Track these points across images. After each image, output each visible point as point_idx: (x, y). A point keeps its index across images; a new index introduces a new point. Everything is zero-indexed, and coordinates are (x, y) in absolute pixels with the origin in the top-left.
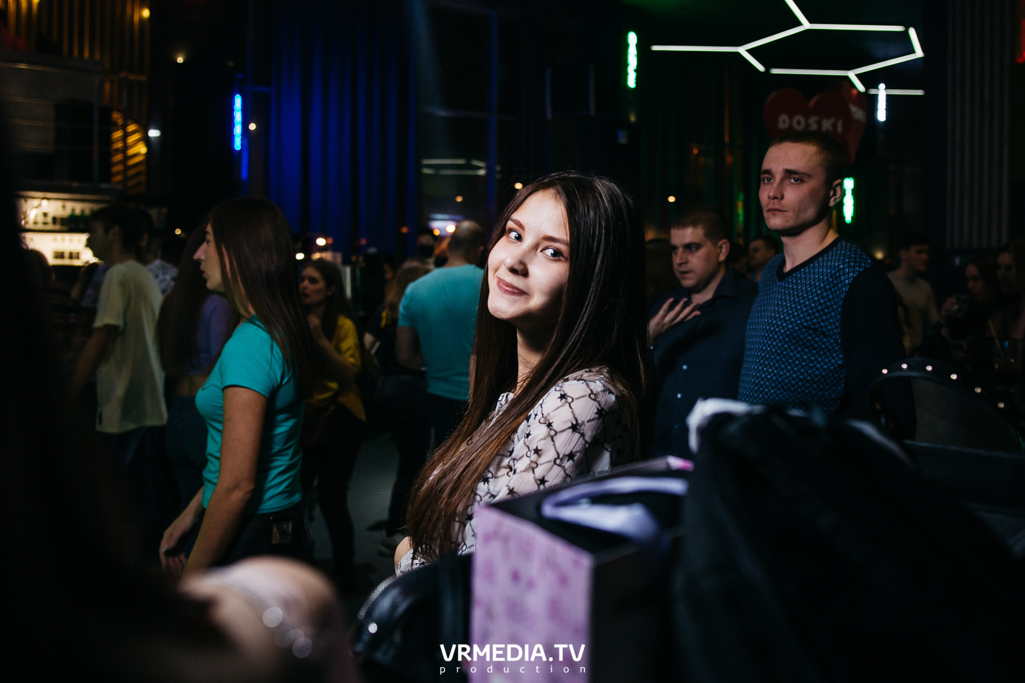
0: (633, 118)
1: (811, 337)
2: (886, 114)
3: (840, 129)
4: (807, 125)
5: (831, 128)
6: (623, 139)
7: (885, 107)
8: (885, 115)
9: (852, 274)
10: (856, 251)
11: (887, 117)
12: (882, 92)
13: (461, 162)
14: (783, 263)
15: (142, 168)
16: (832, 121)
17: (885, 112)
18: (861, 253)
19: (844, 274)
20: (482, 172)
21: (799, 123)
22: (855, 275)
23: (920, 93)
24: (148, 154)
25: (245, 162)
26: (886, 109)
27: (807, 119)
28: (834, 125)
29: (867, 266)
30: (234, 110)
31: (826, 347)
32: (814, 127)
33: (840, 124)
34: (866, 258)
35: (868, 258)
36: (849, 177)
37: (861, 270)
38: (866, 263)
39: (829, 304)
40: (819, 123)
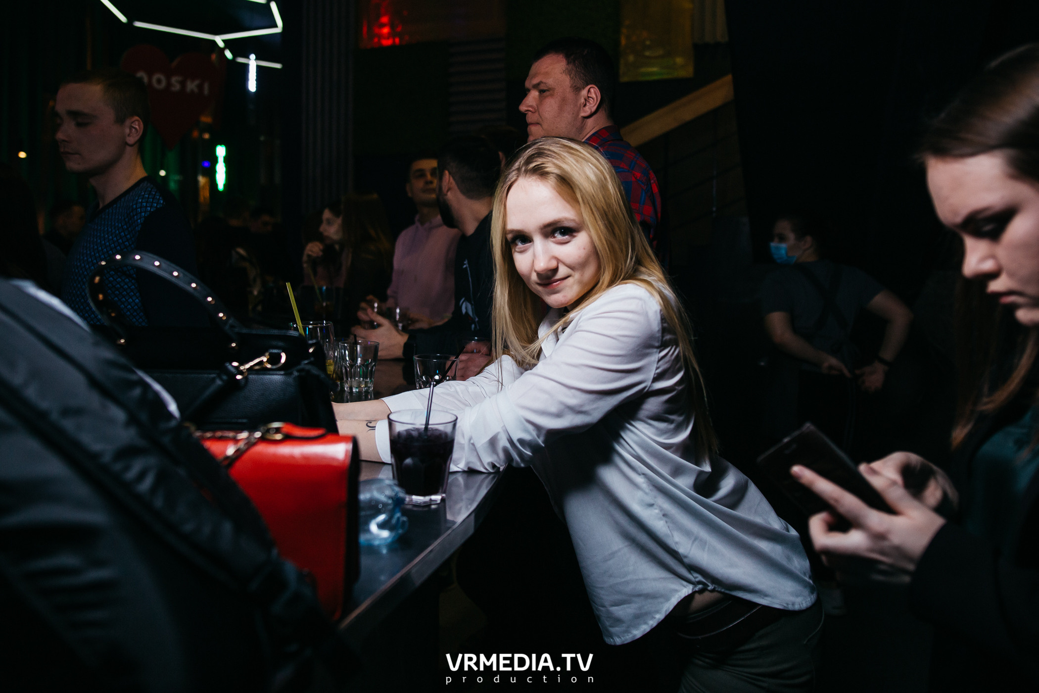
1: (113, 278)
2: (257, 84)
3: (206, 91)
4: (169, 84)
5: (196, 90)
7: (255, 78)
8: (255, 85)
9: (143, 214)
10: (151, 191)
11: (257, 87)
12: (253, 63)
14: (98, 205)
16: (197, 82)
17: (255, 82)
18: (156, 193)
19: (136, 215)
21: (159, 81)
22: (146, 215)
23: (278, 66)
26: (256, 80)
27: (168, 79)
28: (200, 87)
29: (158, 207)
31: (129, 287)
32: (177, 87)
33: (206, 87)
34: (159, 198)
35: (161, 198)
36: (219, 144)
37: (152, 210)
38: (157, 204)
39: (128, 244)
40: (183, 84)
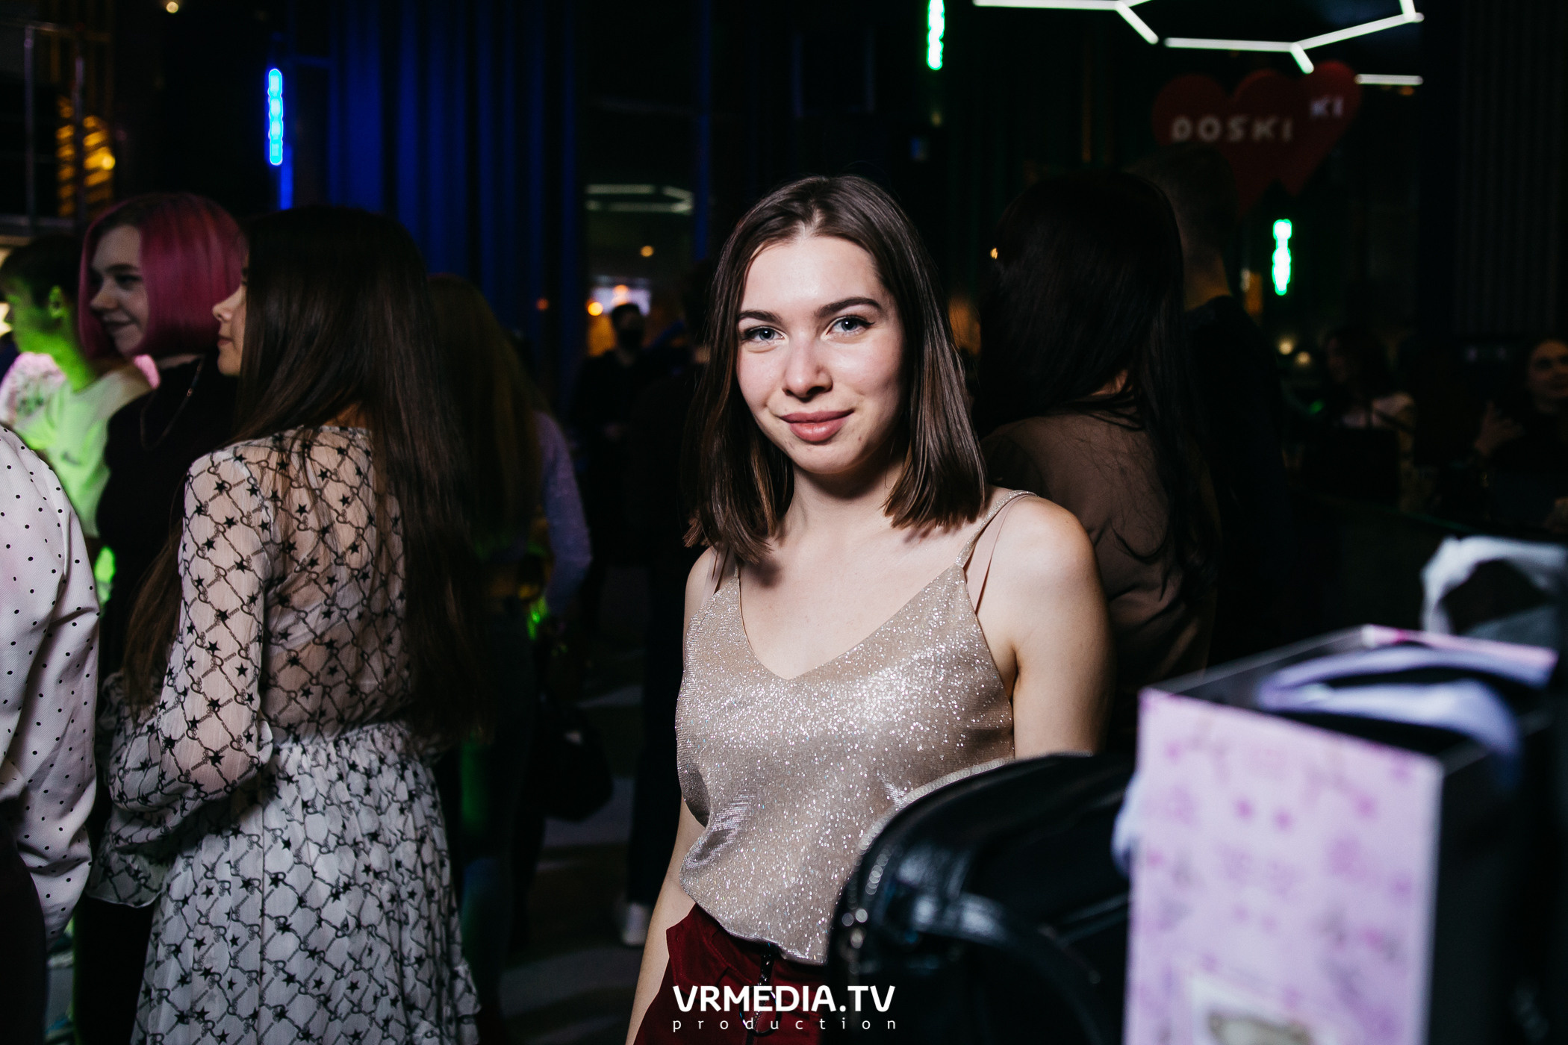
0: (936, 119)
4: (1225, 131)
5: (1269, 135)
6: (920, 152)
13: (645, 189)
15: (106, 194)
16: (1271, 122)
20: (683, 208)
21: (1209, 128)
24: (116, 169)
25: (286, 187)
27: (1226, 121)
28: (1277, 129)
30: (268, 96)
32: (1238, 135)
36: (1283, 218)
40: (1248, 128)
